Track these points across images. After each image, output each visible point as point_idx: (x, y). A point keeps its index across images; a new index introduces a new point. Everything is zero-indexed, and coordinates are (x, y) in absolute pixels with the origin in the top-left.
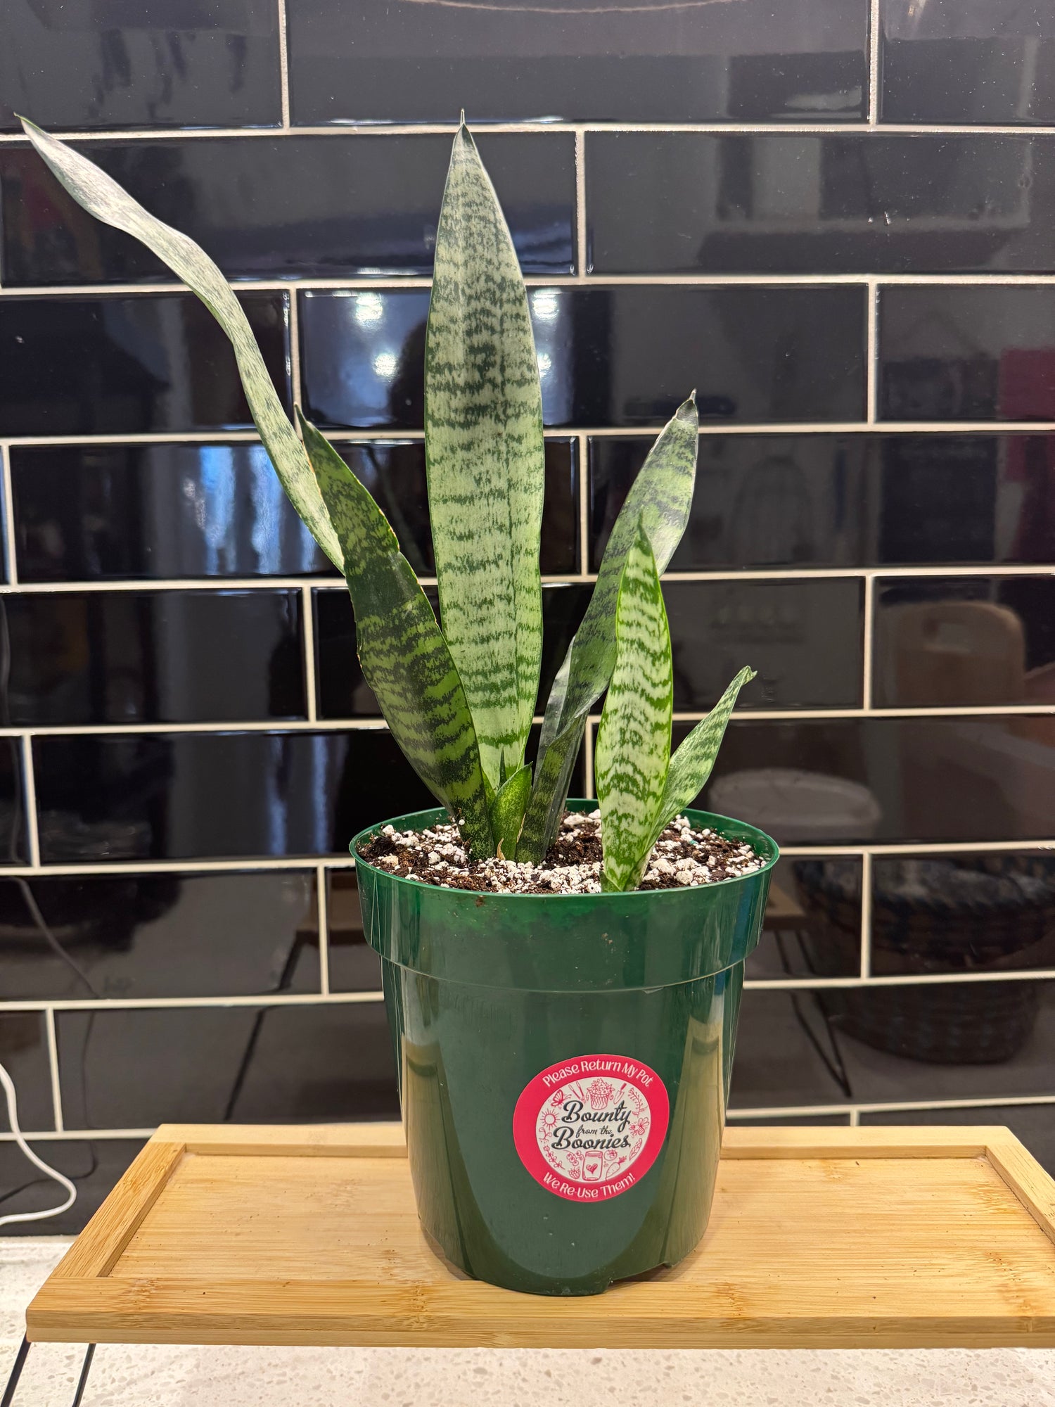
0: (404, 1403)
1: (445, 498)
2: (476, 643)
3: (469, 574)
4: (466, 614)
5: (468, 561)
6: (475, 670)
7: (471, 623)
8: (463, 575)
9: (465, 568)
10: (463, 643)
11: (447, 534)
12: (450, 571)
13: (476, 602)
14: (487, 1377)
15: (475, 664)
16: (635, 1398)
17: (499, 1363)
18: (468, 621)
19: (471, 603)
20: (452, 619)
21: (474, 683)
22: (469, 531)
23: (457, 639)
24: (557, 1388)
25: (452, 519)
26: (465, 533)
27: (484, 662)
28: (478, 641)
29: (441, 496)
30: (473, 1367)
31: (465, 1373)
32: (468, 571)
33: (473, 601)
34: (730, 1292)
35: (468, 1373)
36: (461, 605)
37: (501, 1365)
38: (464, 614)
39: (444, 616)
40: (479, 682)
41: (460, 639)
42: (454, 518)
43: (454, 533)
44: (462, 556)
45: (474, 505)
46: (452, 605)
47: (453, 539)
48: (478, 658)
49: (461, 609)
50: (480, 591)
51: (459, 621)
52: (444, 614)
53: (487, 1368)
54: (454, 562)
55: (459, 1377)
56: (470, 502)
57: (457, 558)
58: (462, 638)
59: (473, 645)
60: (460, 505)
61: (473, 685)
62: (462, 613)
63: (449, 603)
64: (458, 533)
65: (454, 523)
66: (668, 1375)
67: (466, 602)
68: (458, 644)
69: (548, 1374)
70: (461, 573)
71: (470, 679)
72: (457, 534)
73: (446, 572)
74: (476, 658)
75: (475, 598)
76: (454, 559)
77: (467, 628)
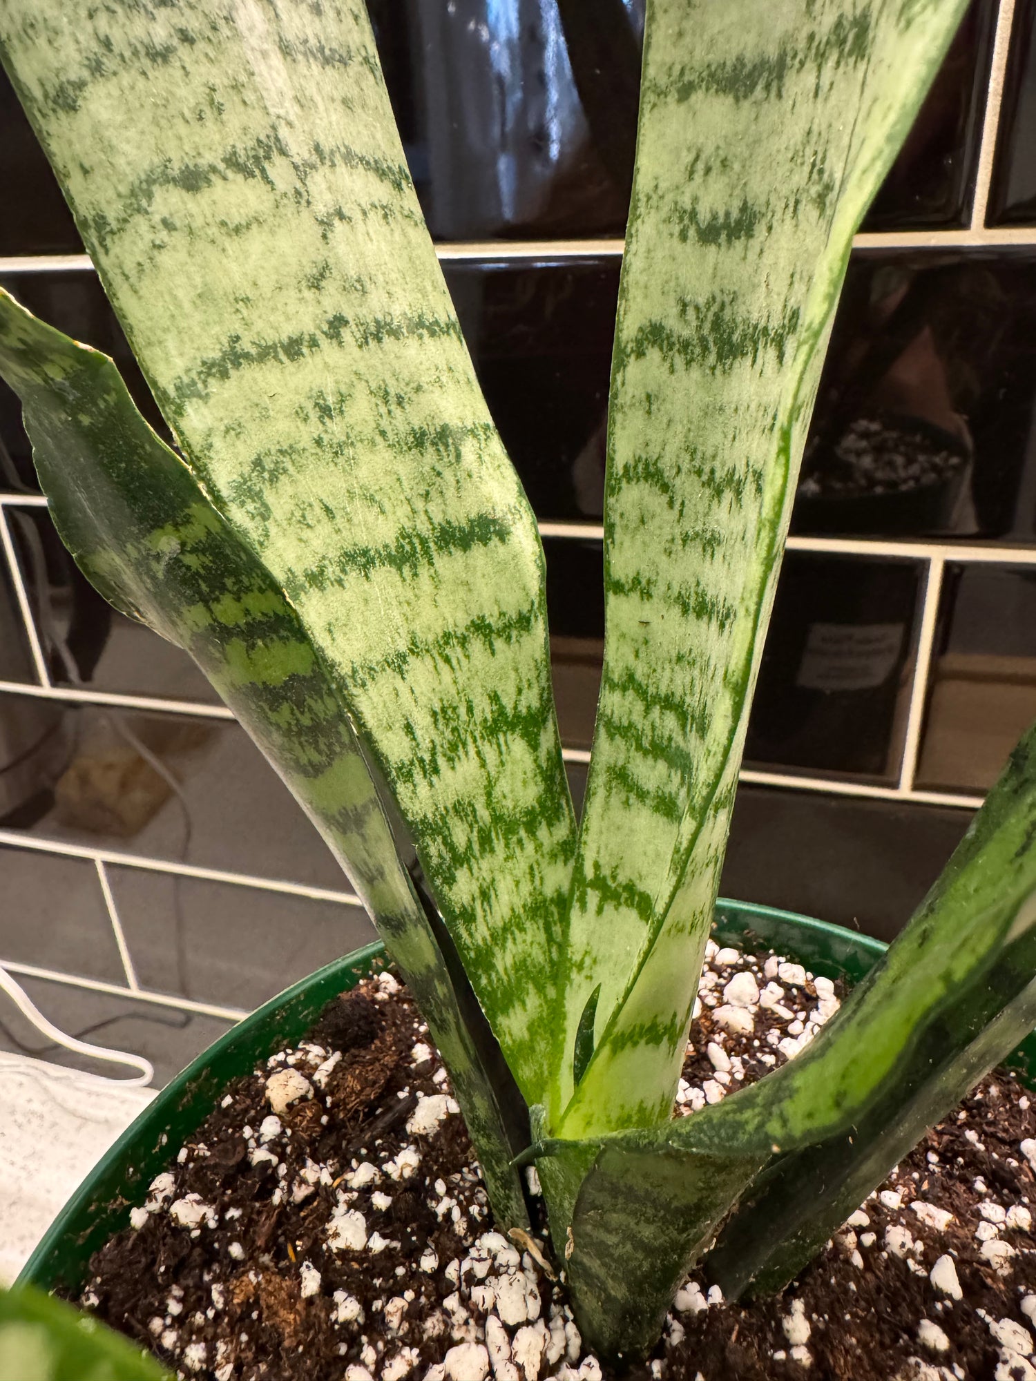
1: (686, 78)
2: (685, 610)
3: (713, 368)
4: (677, 506)
5: (717, 324)
6: (663, 691)
7: (686, 539)
8: (695, 373)
9: (705, 349)
10: (650, 596)
11: (668, 220)
12: (654, 354)
13: (712, 472)
15: (667, 673)
18: (677, 531)
19: (699, 472)
20: (634, 515)
21: (653, 728)
22: (744, 208)
23: (636, 581)
25: (697, 158)
26: (727, 214)
27: (688, 679)
28: (692, 603)
29: (677, 69)
32: (712, 359)
33: (707, 469)
36: (669, 473)
38: (671, 504)
39: (611, 500)
40: (666, 734)
41: (644, 582)
42: (703, 157)
43: (693, 214)
44: (701, 301)
45: (779, 96)
46: (640, 467)
47: (683, 237)
48: (680, 658)
49: (665, 488)
50: (730, 437)
51: (652, 526)
52: (612, 494)
54: (672, 323)
56: (767, 87)
57: (684, 306)
58: (649, 582)
59: (676, 611)
60: (730, 100)
61: (648, 732)
62: (665, 499)
63: (632, 462)
64: (704, 216)
65: (698, 177)
67: (685, 466)
68: (635, 596)
70: (688, 363)
71: (647, 710)
72: (701, 217)
73: (640, 354)
74: (674, 654)
75: (714, 457)
76: (675, 310)
77: (669, 553)
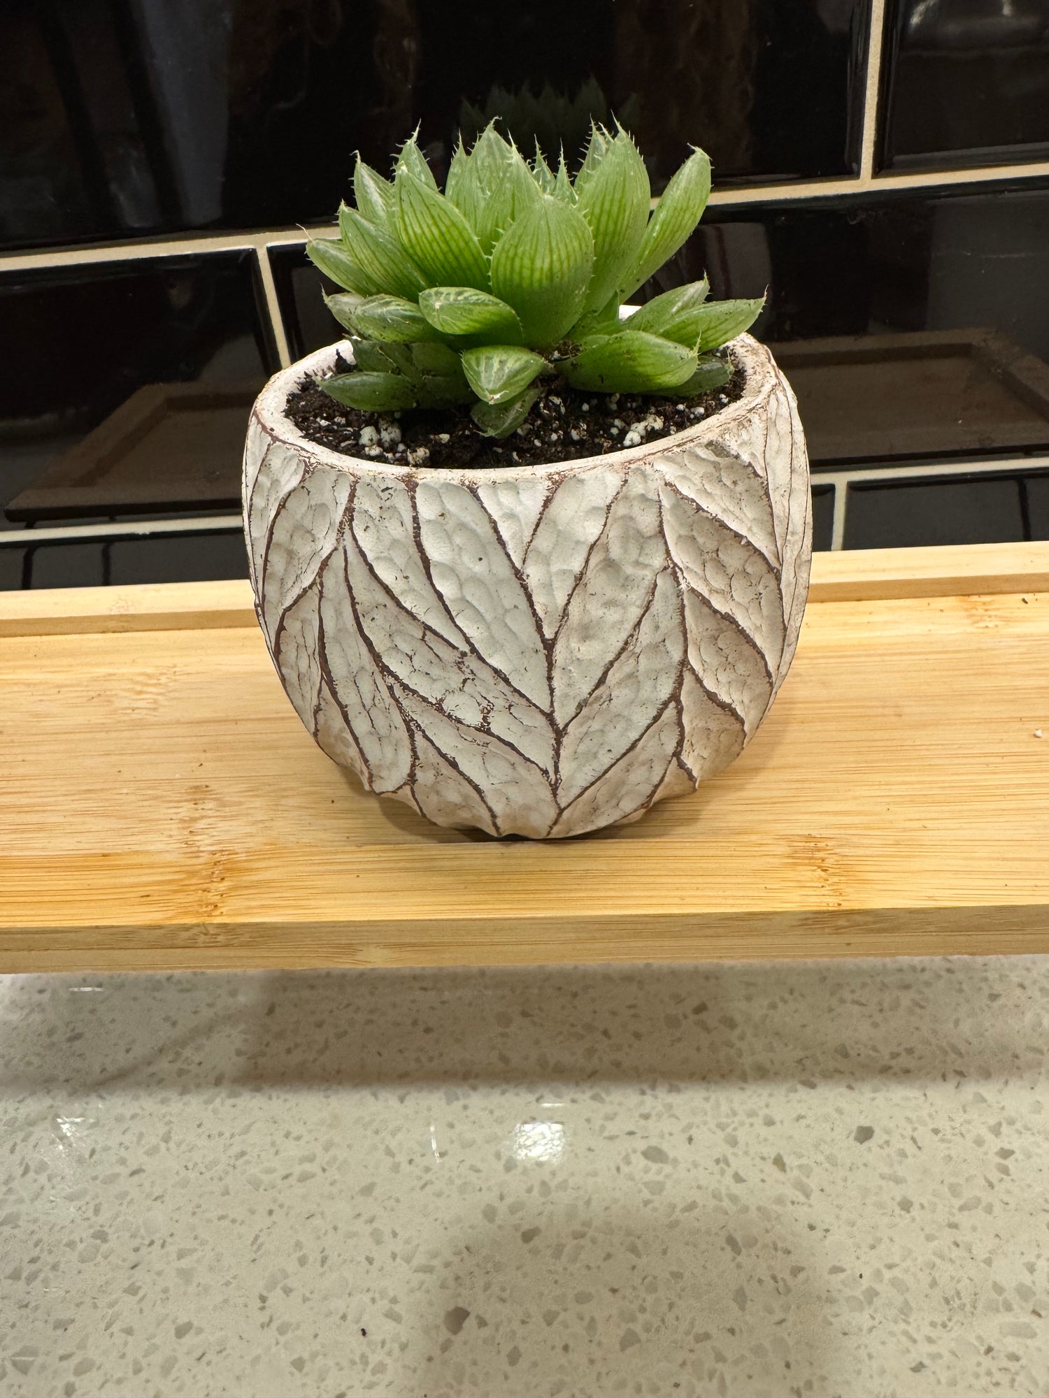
0: (522, 1230)
14: (668, 1169)
16: (953, 1226)
17: (687, 1135)
24: (802, 1199)
30: (642, 1145)
31: (627, 1161)
34: (818, 855)
35: (633, 1158)
37: (690, 1140)
53: (665, 1147)
55: (618, 1169)
66: (1005, 1170)
69: (779, 1162)
